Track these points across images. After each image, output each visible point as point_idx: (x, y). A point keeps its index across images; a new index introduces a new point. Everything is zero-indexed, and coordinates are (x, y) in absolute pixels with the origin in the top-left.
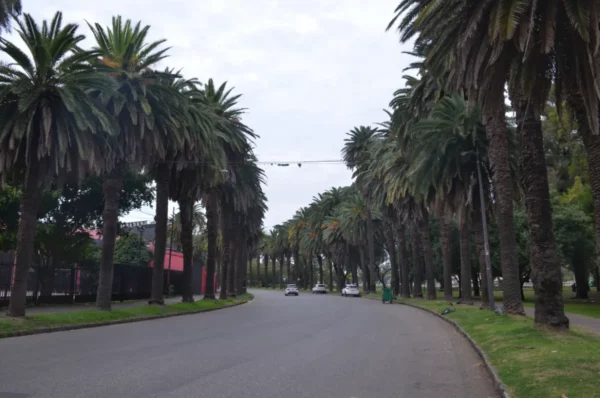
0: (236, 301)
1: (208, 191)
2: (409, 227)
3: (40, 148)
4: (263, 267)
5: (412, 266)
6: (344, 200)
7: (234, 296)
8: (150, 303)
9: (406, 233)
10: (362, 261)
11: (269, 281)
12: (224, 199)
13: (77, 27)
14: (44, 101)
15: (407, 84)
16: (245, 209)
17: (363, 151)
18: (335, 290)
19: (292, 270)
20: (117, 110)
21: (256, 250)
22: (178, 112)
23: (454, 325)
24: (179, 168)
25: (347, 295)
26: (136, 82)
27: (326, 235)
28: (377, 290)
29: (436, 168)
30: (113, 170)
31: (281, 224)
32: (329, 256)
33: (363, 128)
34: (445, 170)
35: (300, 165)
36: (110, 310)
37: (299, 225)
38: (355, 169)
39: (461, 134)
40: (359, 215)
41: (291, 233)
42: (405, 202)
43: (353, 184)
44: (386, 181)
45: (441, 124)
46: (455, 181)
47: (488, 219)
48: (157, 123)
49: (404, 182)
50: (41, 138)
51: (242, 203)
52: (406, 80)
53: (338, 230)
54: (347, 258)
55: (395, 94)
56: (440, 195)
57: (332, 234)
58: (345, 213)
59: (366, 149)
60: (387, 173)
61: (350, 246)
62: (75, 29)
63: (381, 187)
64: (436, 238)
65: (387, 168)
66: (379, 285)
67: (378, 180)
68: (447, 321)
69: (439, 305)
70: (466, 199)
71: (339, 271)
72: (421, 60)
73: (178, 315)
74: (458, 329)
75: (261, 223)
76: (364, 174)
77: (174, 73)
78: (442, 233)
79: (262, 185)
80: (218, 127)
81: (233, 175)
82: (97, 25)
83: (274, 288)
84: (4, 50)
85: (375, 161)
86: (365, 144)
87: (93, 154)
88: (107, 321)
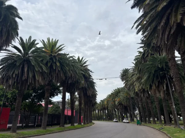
0: (88, 125)
1: (79, 89)
2: (144, 99)
3: (23, 77)
4: (97, 114)
5: (146, 112)
6: (122, 92)
7: (88, 123)
8: (60, 126)
9: (143, 101)
10: (129, 111)
11: (99, 118)
12: (84, 92)
13: (36, 40)
14: (25, 62)
15: (139, 53)
16: (91, 95)
17: (126, 76)
18: (120, 121)
19: (106, 114)
20: (49, 65)
21: (95, 108)
22: (68, 65)
23: (165, 134)
24: (69, 82)
25: (125, 122)
26: (55, 56)
27: (116, 103)
28: (135, 121)
29: (151, 79)
30: (48, 83)
31: (102, 100)
32: (118, 109)
33: (126, 69)
34: (155, 79)
35: (106, 79)
36: (46, 129)
37: (108, 100)
38: (124, 82)
39: (159, 66)
40: (127, 96)
41: (105, 103)
42: (141, 91)
43: (124, 86)
44: (134, 84)
45: (152, 64)
46: (159, 82)
47: (173, 95)
48: (62, 69)
49: (141, 84)
50: (24, 73)
51: (90, 93)
52: (138, 52)
53: (120, 101)
54: (124, 110)
55: (135, 57)
56: (154, 87)
57: (118, 103)
58: (122, 95)
59: (127, 75)
60: (134, 82)
61: (125, 106)
62: (35, 41)
63: (133, 86)
64: (153, 103)
65: (134, 80)
66: (135, 119)
67: (132, 84)
68: (162, 132)
69: (158, 126)
70: (164, 88)
71: (122, 115)
72: (143, 45)
73: (69, 130)
74: (167, 135)
75: (96, 99)
76: (127, 83)
77: (67, 54)
78: (156, 100)
79: (95, 87)
80: (81, 70)
81: (86, 84)
82: (43, 40)
83: (101, 120)
84: (13, 47)
85: (130, 78)
86: (127, 74)
87: (41, 78)
88: (44, 133)
